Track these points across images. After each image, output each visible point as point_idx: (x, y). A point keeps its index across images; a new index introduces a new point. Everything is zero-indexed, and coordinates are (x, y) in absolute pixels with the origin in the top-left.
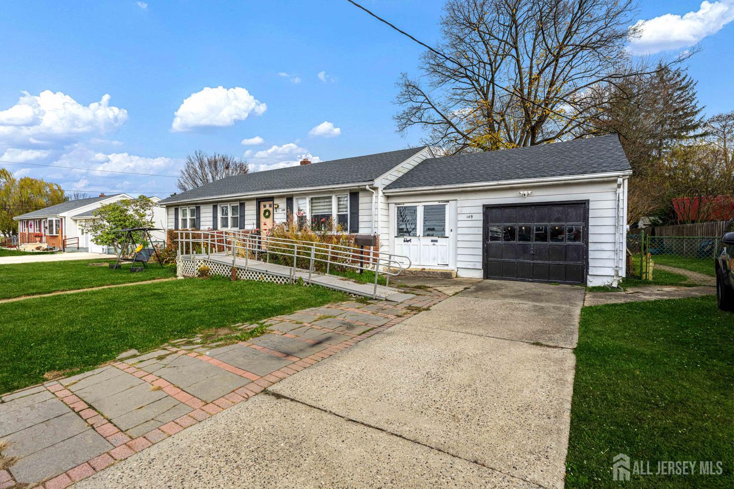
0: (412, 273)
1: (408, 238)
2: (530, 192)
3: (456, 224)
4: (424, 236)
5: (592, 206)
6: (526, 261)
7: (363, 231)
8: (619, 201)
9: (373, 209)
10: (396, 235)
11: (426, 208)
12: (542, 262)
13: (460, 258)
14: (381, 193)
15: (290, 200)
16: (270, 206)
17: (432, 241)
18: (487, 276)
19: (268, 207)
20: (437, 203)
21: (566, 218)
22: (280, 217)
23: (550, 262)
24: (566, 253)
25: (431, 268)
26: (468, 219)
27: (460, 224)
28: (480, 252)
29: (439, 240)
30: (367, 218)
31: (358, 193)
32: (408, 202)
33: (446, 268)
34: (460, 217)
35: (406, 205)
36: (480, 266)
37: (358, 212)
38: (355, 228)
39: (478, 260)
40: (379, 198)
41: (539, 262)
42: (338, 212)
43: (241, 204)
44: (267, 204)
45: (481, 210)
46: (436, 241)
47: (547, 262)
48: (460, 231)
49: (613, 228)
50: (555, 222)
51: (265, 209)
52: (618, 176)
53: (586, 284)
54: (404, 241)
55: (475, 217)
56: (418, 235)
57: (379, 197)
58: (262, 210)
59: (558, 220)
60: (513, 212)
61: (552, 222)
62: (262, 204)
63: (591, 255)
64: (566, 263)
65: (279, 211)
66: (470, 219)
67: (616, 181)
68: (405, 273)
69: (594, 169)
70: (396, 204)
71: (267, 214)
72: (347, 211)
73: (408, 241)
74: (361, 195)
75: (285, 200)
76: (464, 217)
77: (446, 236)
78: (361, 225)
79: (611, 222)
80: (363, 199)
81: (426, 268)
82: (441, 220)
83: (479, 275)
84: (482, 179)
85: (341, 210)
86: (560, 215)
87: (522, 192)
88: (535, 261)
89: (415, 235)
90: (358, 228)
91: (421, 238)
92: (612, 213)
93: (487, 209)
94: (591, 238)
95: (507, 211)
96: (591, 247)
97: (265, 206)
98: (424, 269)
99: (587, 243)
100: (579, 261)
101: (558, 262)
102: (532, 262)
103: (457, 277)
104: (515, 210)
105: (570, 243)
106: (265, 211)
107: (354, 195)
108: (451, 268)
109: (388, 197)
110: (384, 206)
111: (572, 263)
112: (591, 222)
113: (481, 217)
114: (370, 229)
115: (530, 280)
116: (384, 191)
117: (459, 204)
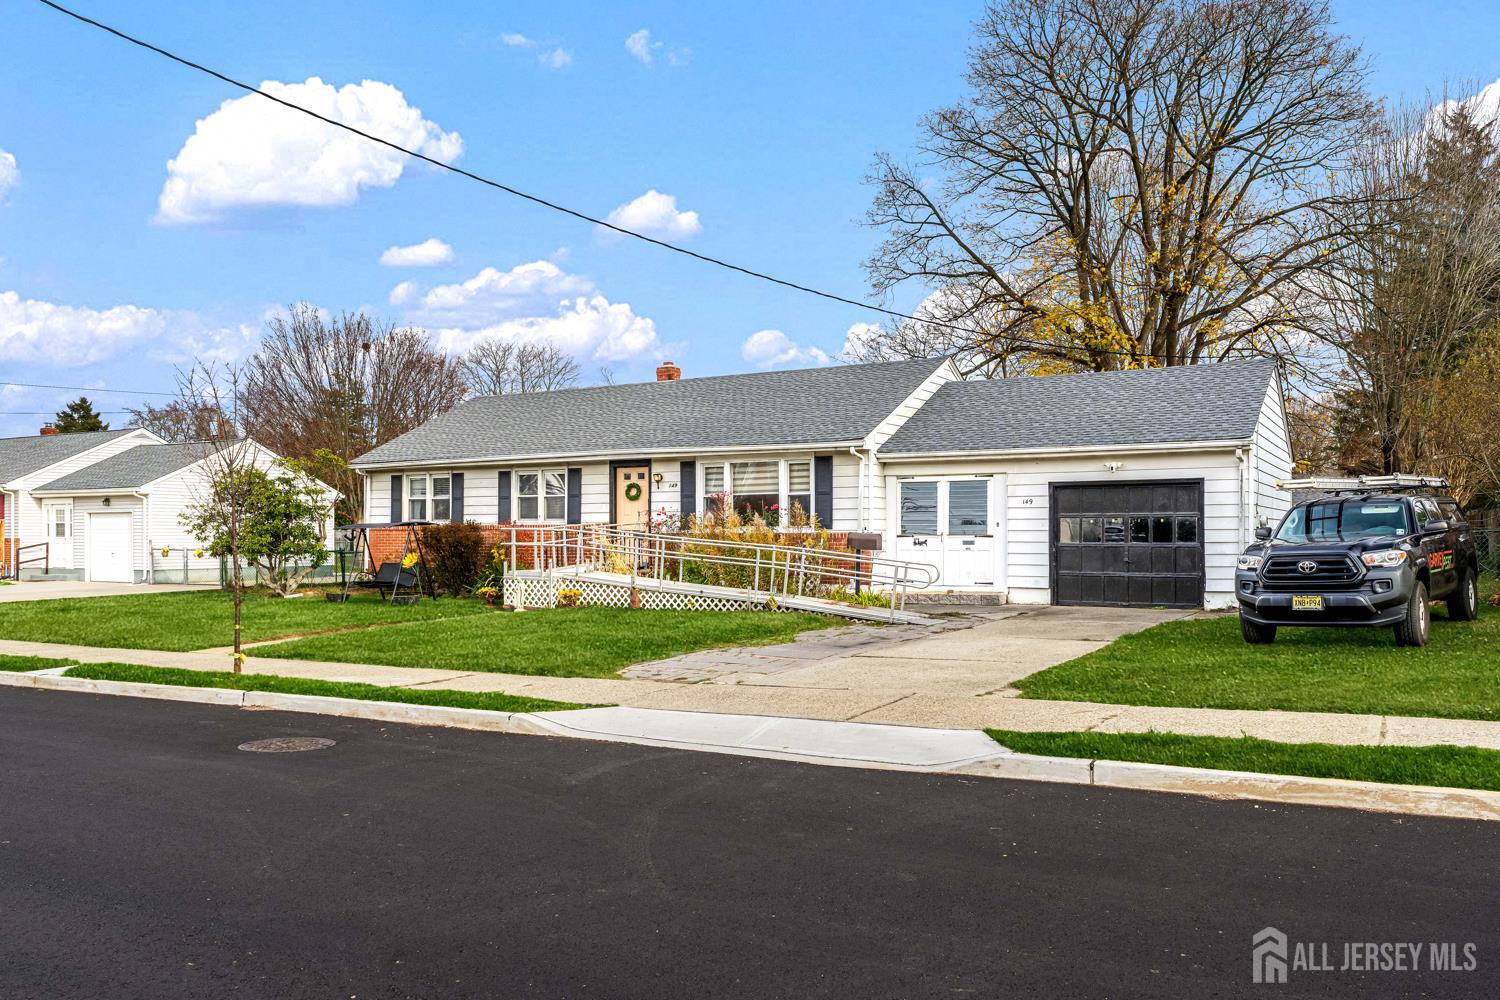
0: (931, 599)
1: (922, 538)
2: (1119, 464)
3: (1006, 514)
4: (950, 534)
5: (1207, 487)
6: (1118, 574)
7: (841, 525)
8: (1242, 481)
9: (861, 485)
10: (900, 533)
11: (955, 487)
12: (1141, 575)
13: (1012, 570)
14: (873, 460)
15: (688, 466)
16: (641, 476)
17: (965, 543)
18: (1056, 600)
19: (634, 479)
20: (973, 478)
21: (1176, 506)
22: (667, 498)
23: (1153, 575)
24: (1175, 560)
25: (964, 589)
26: (1025, 505)
27: (1012, 514)
28: (1046, 560)
29: (978, 541)
30: (848, 504)
31: (831, 457)
32: (921, 475)
33: (987, 590)
34: (1013, 502)
35: (917, 479)
36: (1045, 583)
37: (831, 491)
38: (826, 521)
39: (1042, 575)
40: (870, 468)
41: (1137, 574)
42: (791, 490)
43: (570, 471)
44: (634, 472)
45: (1045, 491)
46: (972, 543)
47: (1148, 574)
48: (1012, 525)
49: (1236, 520)
50: (1160, 511)
51: (628, 482)
52: (1236, 446)
53: (1203, 605)
54: (915, 543)
55: (1037, 502)
56: (939, 533)
57: (871, 465)
58: (622, 485)
59: (1164, 508)
60: (1097, 494)
61: (1156, 511)
62: (621, 472)
63: (1209, 561)
64: (1175, 575)
65: (665, 487)
66: (1028, 505)
67: (1233, 452)
68: (917, 599)
69: (1208, 434)
70: (898, 477)
71: (634, 492)
72: (809, 490)
73: (921, 544)
74: (836, 461)
75: (677, 467)
76: (1018, 502)
77: (989, 534)
78: (836, 515)
79: (1232, 511)
80: (840, 470)
81: (956, 589)
82: (980, 507)
83: (1044, 598)
84: (1046, 441)
85: (796, 487)
86: (1166, 501)
87: (1108, 464)
88: (1131, 574)
89: (934, 533)
90: (831, 520)
91: (945, 537)
92: (1234, 498)
93: (1056, 489)
94: (1208, 536)
95: (1087, 492)
96: (1208, 549)
97: (627, 477)
98: (952, 591)
99: (1202, 544)
100: (1195, 571)
101: (1163, 575)
102: (1126, 574)
103: (1007, 603)
104: (1099, 491)
105: (1181, 543)
106: (630, 487)
107: (824, 461)
108: (999, 588)
109: (884, 465)
110: (878, 482)
111: (1183, 575)
112: (1208, 511)
113: (1046, 502)
114: (855, 522)
115: (1124, 604)
116: (880, 455)
117: (1011, 479)
